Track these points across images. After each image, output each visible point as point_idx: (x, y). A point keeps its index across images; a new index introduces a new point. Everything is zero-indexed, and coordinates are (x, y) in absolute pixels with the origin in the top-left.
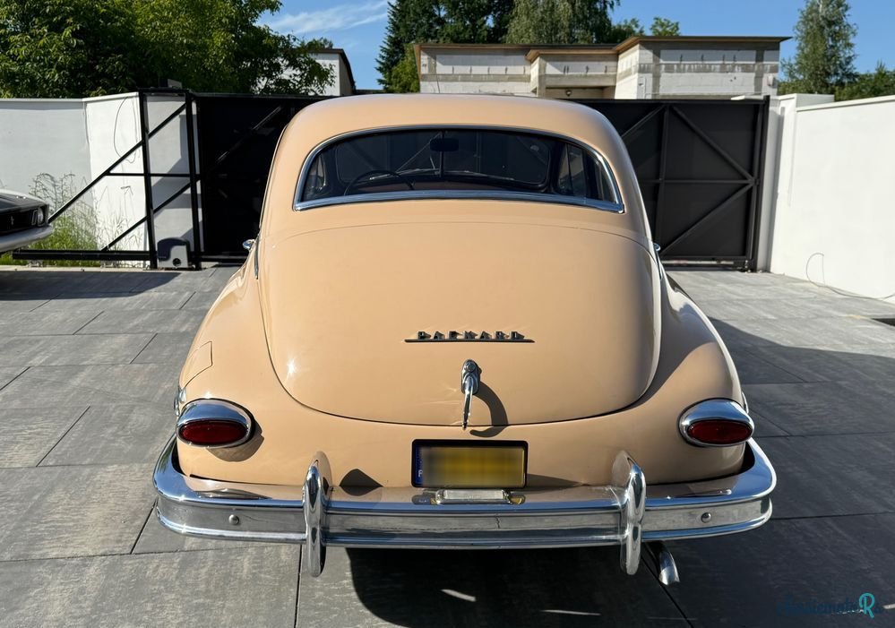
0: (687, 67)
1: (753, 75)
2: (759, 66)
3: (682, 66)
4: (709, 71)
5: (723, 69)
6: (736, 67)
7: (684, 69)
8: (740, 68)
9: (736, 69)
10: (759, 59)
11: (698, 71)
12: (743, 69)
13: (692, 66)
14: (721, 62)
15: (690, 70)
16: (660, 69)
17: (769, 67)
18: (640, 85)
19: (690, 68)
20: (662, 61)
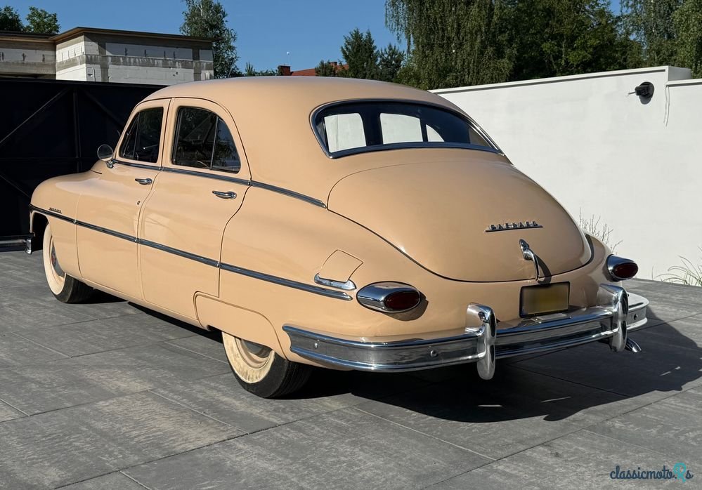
0: (132, 60)
1: (192, 71)
2: (196, 64)
3: (128, 59)
4: (153, 65)
5: (165, 65)
6: (177, 63)
7: (130, 62)
8: (180, 64)
9: (177, 65)
10: (196, 57)
11: (143, 65)
12: (182, 65)
13: (137, 60)
14: (163, 58)
15: (135, 64)
16: (107, 61)
17: (205, 64)
18: (90, 75)
19: (135, 62)
20: (108, 53)
